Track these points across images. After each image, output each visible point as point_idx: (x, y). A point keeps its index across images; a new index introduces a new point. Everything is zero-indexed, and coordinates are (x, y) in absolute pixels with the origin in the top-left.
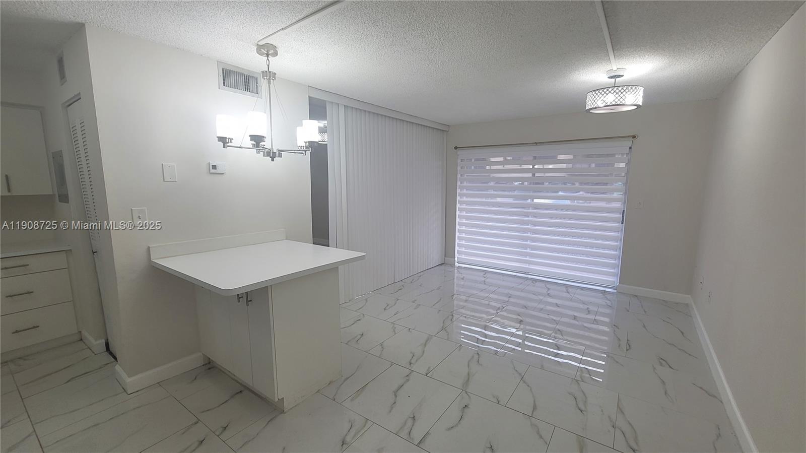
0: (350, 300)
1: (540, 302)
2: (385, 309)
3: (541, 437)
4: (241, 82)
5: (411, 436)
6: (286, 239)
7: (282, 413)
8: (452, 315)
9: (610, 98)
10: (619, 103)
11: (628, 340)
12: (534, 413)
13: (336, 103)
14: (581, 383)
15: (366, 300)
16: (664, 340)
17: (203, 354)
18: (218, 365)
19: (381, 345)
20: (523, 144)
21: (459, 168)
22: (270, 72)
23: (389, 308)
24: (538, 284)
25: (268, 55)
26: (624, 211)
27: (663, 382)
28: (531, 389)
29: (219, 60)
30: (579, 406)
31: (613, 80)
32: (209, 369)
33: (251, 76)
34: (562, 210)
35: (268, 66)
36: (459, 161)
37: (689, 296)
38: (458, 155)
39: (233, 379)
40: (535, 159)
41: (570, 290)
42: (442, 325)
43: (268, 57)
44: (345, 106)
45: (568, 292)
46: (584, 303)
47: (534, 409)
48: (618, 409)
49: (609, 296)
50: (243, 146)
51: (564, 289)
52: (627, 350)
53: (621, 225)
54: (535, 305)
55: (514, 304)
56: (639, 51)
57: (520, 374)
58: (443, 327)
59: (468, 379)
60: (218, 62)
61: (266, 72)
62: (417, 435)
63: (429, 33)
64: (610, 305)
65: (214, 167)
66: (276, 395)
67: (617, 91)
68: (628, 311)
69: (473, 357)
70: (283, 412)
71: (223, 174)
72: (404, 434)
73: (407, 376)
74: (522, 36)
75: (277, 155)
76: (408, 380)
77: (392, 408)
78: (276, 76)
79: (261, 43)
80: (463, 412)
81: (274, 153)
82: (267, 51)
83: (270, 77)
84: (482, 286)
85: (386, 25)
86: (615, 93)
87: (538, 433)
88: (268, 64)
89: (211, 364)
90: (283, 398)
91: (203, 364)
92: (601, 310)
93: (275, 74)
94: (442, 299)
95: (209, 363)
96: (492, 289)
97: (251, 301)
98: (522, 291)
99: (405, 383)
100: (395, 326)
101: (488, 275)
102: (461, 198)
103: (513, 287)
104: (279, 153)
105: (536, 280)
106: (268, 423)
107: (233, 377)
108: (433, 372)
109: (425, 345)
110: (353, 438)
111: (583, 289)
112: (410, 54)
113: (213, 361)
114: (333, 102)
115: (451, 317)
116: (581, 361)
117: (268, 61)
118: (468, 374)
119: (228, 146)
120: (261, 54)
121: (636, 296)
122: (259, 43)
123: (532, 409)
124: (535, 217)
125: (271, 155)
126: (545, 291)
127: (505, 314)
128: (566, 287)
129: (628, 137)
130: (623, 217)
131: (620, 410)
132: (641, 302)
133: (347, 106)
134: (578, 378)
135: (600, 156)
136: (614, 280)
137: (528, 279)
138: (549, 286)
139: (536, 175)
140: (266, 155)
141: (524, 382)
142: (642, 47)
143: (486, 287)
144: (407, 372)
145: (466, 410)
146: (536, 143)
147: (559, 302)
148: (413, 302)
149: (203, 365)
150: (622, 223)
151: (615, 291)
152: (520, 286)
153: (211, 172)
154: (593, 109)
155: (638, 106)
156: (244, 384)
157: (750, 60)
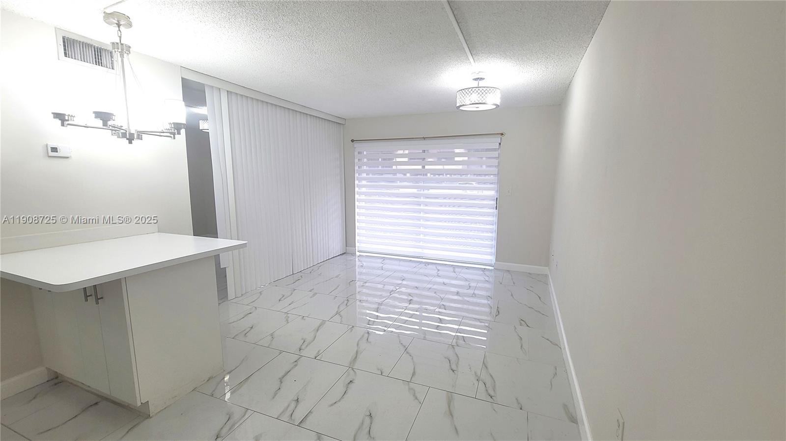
0: (242, 295)
1: (429, 282)
2: (280, 300)
3: (416, 398)
4: (90, 54)
5: (293, 418)
6: (158, 232)
7: (147, 418)
8: (348, 300)
9: (475, 97)
10: (481, 102)
11: (498, 308)
12: (413, 379)
13: (218, 88)
14: (456, 348)
15: (261, 293)
16: (525, 305)
17: (47, 368)
18: (68, 378)
19: (272, 335)
20: (413, 138)
21: (356, 161)
22: (122, 44)
23: (284, 299)
24: (430, 266)
25: (119, 25)
26: (497, 198)
27: (521, 339)
28: (412, 359)
29: (59, 27)
30: (452, 367)
31: (476, 82)
32: (56, 384)
33: (102, 49)
34: (449, 198)
35: (120, 37)
36: (356, 153)
37: (547, 268)
38: (355, 148)
39: (88, 391)
40: (424, 152)
41: (457, 270)
42: (337, 310)
43: (119, 27)
44: (227, 91)
45: (455, 272)
46: (466, 280)
47: (413, 375)
48: (483, 366)
49: (487, 273)
50: (89, 125)
51: (451, 269)
52: (496, 316)
53: (495, 210)
54: (425, 285)
55: (406, 286)
56: (492, 57)
57: (405, 347)
58: (337, 312)
59: (356, 357)
60: (55, 28)
61: (117, 43)
62: (299, 416)
63: (301, 20)
64: (487, 280)
65: (54, 150)
66: (138, 398)
67: (479, 91)
68: (501, 284)
69: (363, 336)
70: (149, 417)
71: (68, 157)
72: (286, 417)
73: (296, 361)
74: (390, 33)
75: (135, 137)
76: (296, 365)
77: (275, 394)
78: (131, 49)
79: (109, 11)
80: (347, 388)
81: (132, 135)
82: (118, 21)
83: (122, 50)
84: (379, 272)
85: (253, 6)
86: (477, 93)
87: (414, 395)
88: (119, 35)
89: (59, 378)
90: (148, 401)
91: (47, 379)
92: (480, 285)
93: (130, 47)
94: (339, 287)
95: (57, 378)
96: (388, 273)
97: (102, 298)
98: (415, 273)
99: (293, 368)
100: (289, 315)
101: (386, 261)
102: (359, 189)
103: (407, 271)
104: (138, 135)
105: (429, 264)
106: (128, 432)
107: (89, 389)
108: (322, 355)
109: (317, 331)
110: (230, 429)
111: (467, 268)
112: (287, 40)
113: (61, 375)
114: (213, 87)
115: (346, 302)
116: (458, 331)
117: (119, 32)
118: (357, 352)
119: (68, 124)
120: (110, 24)
121: (508, 271)
122: (105, 10)
123: (411, 375)
124: (426, 205)
125: (128, 137)
126: (434, 272)
127: (397, 295)
128: (454, 268)
129: (498, 134)
130: (497, 203)
131: (485, 365)
132: (512, 276)
133: (231, 92)
134: (454, 343)
135: (487, 150)
136: (491, 258)
137: (421, 263)
138: (439, 268)
139: (427, 167)
140: (121, 136)
141: (408, 353)
142: (494, 54)
143: (382, 272)
144: (296, 357)
145: (351, 385)
146: (424, 138)
147: (446, 281)
148: (310, 291)
149: (48, 381)
150: (496, 209)
151: (493, 268)
152: (415, 270)
153: (50, 155)
154: (461, 106)
155: (497, 106)
156: (100, 394)
157: (575, 73)
